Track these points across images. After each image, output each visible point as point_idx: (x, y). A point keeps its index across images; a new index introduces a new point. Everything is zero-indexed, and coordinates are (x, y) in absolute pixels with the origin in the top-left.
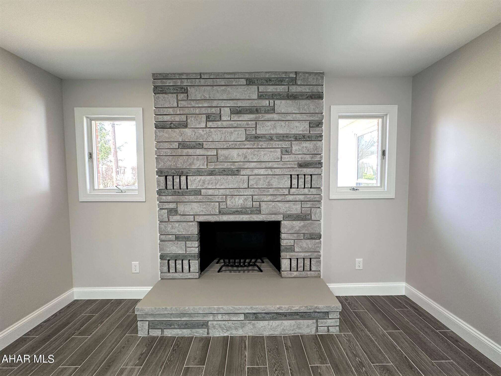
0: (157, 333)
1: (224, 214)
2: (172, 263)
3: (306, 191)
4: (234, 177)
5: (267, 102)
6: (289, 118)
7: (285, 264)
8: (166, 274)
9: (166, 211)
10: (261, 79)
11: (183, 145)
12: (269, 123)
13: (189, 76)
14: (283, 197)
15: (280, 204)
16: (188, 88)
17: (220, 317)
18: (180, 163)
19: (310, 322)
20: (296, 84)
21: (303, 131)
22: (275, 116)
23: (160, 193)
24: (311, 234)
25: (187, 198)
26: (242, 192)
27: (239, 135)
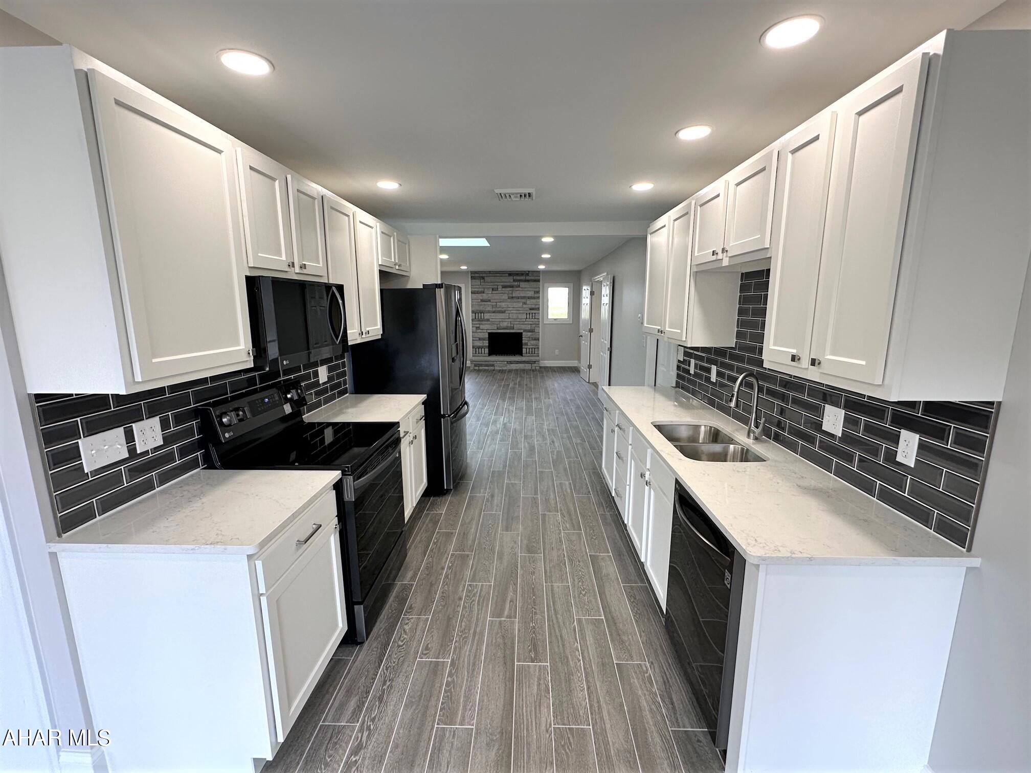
1: (499, 329)
3: (533, 320)
4: (503, 314)
5: (517, 283)
7: (524, 350)
8: (475, 354)
9: (475, 328)
10: (515, 274)
11: (482, 301)
12: (518, 292)
13: (485, 272)
14: (523, 322)
15: (522, 325)
16: (485, 277)
17: (498, 363)
18: (481, 308)
19: (529, 365)
20: (529, 276)
21: (531, 295)
22: (520, 289)
23: (473, 320)
24: (535, 338)
25: (484, 322)
26: (506, 320)
27: (505, 297)
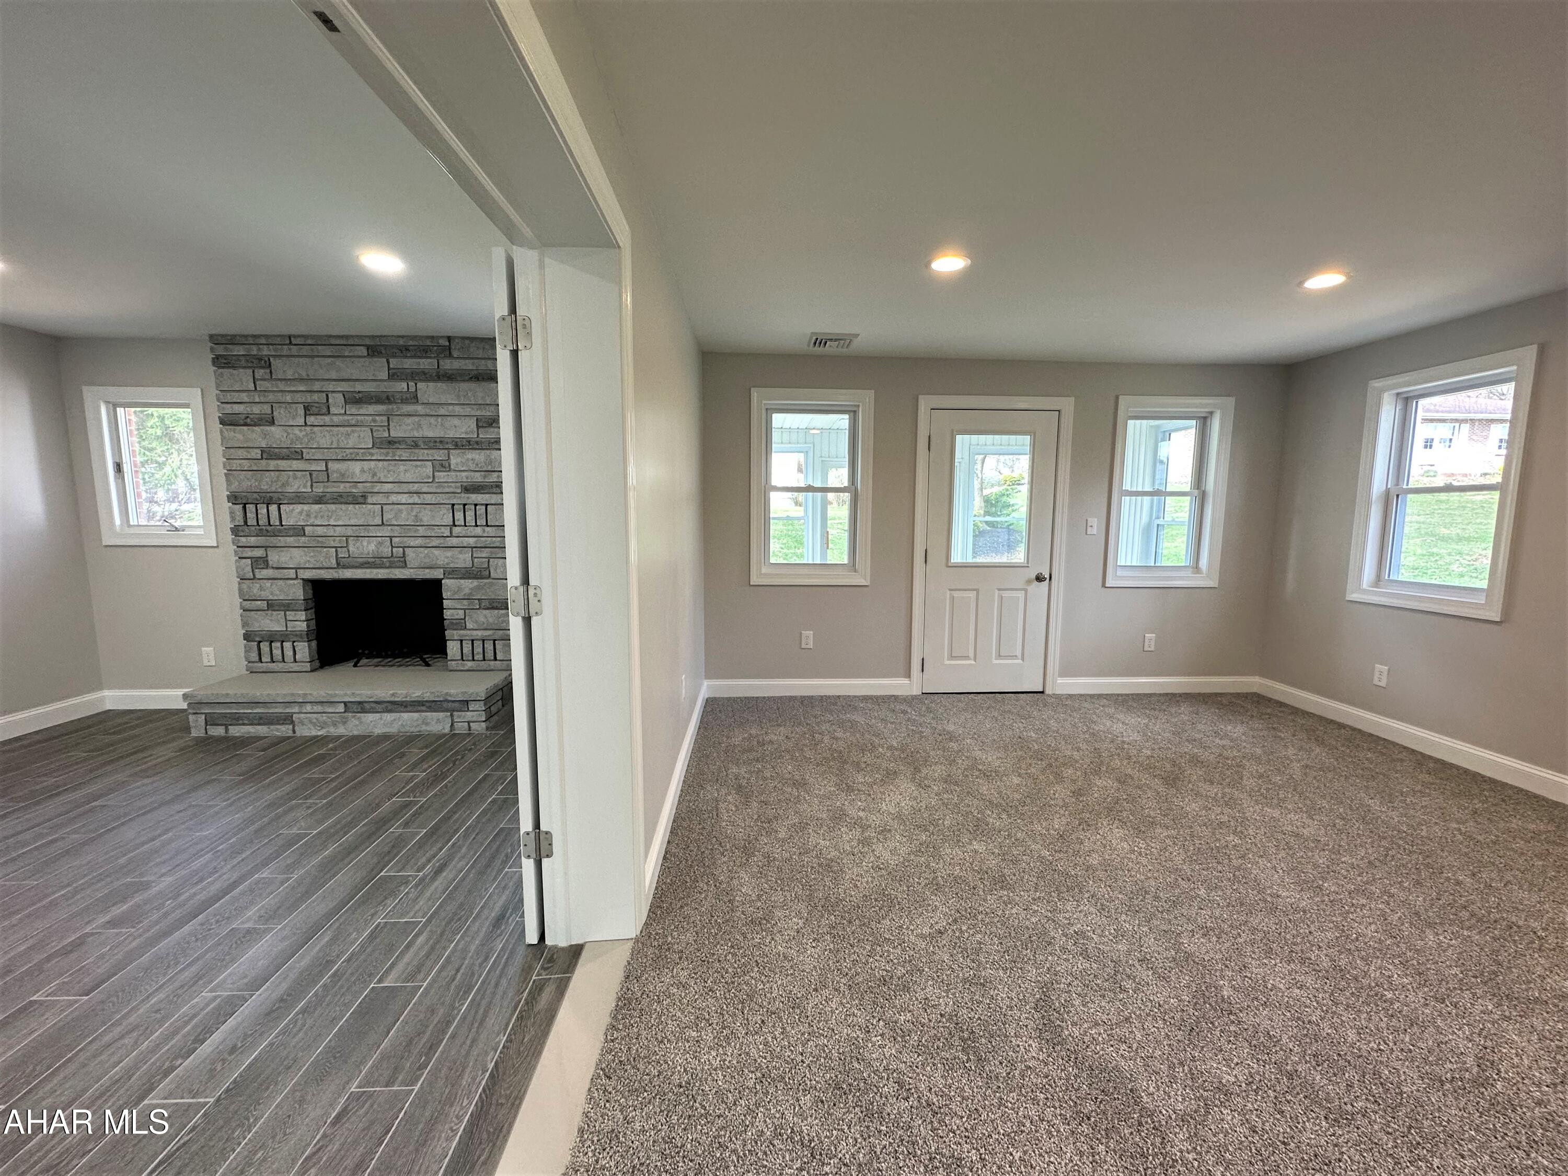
0: (218, 731)
1: (345, 567)
2: (265, 647)
3: (479, 531)
4: (357, 506)
5: (404, 385)
6: (442, 411)
7: (452, 648)
8: (256, 664)
9: (249, 561)
10: (392, 346)
11: (268, 454)
12: (409, 420)
13: (270, 340)
14: (442, 540)
15: (436, 552)
16: (271, 359)
17: (309, 708)
18: (266, 484)
19: (441, 715)
20: (450, 355)
21: (466, 433)
22: (420, 409)
23: (236, 531)
24: (491, 601)
25: (281, 541)
26: (374, 532)
27: (362, 438)
